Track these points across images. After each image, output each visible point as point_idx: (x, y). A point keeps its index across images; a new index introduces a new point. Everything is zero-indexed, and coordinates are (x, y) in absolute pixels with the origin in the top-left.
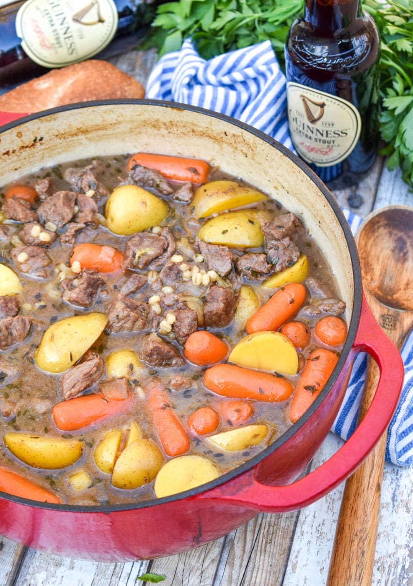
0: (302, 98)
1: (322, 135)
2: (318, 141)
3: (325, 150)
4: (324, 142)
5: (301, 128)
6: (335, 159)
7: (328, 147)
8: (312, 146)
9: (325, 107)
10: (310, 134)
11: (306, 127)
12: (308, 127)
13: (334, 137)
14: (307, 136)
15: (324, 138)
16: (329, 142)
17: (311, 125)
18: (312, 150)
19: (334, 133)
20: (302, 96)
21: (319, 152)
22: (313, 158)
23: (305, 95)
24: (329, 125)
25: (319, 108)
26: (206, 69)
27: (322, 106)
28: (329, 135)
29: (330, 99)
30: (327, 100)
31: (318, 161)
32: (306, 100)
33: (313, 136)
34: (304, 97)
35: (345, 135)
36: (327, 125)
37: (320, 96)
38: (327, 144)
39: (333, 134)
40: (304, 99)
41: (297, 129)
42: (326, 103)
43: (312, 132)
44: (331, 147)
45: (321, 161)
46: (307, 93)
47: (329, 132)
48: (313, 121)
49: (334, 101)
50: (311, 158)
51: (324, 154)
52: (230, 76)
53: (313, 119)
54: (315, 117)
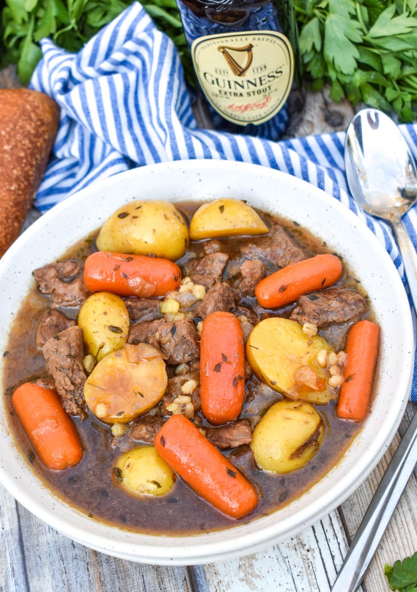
0: (222, 50)
1: (255, 85)
2: (252, 94)
3: (261, 102)
4: (259, 92)
5: (227, 89)
6: (274, 107)
7: (265, 96)
8: (245, 104)
9: (253, 49)
10: (239, 90)
11: (232, 84)
12: (236, 82)
13: (269, 81)
14: (235, 94)
15: (259, 87)
16: (265, 90)
17: (239, 79)
18: (246, 108)
19: (269, 76)
20: (219, 48)
21: (255, 108)
22: (249, 118)
23: (225, 44)
24: (261, 68)
25: (246, 53)
26: (79, 64)
27: (249, 49)
28: (263, 82)
29: (257, 37)
30: (254, 39)
31: (256, 119)
32: (227, 50)
33: (244, 91)
34: (223, 48)
35: (280, 74)
36: (259, 70)
37: (244, 38)
38: (262, 94)
39: (267, 79)
40: (224, 50)
41: (220, 91)
42: (253, 44)
43: (243, 87)
44: (267, 95)
45: (259, 117)
46: (227, 41)
47: (262, 79)
48: (241, 72)
49: (261, 37)
50: (247, 119)
51: (262, 107)
52: (109, 60)
53: (241, 70)
54: (244, 66)
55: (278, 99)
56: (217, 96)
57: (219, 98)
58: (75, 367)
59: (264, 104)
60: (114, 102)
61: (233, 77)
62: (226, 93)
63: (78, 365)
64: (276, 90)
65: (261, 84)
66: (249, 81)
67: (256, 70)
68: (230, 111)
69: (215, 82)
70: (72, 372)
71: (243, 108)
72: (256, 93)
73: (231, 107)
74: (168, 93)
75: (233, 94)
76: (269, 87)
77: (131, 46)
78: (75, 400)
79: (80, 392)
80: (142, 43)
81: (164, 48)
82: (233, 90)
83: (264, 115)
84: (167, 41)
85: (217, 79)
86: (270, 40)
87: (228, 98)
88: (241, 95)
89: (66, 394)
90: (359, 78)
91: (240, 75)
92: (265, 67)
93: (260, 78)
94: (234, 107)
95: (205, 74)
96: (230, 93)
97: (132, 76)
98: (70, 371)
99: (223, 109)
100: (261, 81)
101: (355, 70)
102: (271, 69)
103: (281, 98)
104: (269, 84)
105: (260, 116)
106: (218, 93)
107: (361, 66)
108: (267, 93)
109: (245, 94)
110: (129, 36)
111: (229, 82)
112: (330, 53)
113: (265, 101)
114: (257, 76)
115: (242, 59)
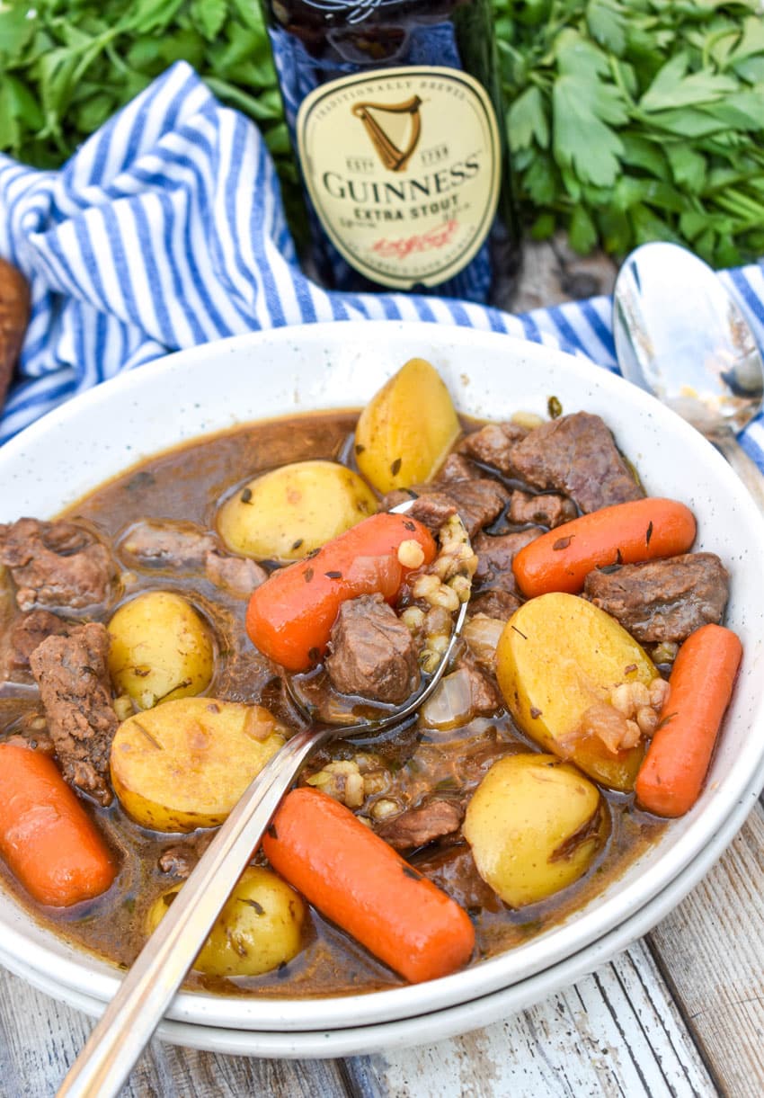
0: (360, 112)
1: (426, 191)
2: (420, 212)
3: (439, 231)
4: (435, 208)
5: (370, 205)
6: (465, 245)
7: (446, 217)
8: (407, 237)
9: (422, 109)
10: (396, 204)
11: (382, 190)
12: (389, 186)
13: (454, 184)
14: (388, 215)
15: (435, 198)
16: (445, 205)
17: (395, 178)
18: (410, 246)
19: (454, 174)
20: (358, 108)
21: (426, 245)
22: (416, 270)
24: (438, 154)
25: (407, 117)
27: (413, 107)
28: (443, 186)
29: (429, 80)
30: (423, 85)
31: (429, 271)
32: (371, 111)
33: (405, 206)
34: (363, 106)
36: (434, 156)
37: (403, 81)
38: (441, 213)
39: (451, 179)
40: (364, 112)
41: (357, 212)
42: (422, 97)
43: (401, 196)
44: (450, 218)
46: (371, 90)
47: (441, 177)
48: (398, 161)
49: (437, 81)
50: (411, 273)
51: (440, 245)
52: (131, 170)
53: (399, 157)
54: (403, 146)
55: (472, 228)
56: (350, 224)
57: (355, 228)
58: (96, 694)
59: (444, 236)
60: (146, 243)
61: (383, 175)
62: (368, 215)
63: (101, 693)
64: (467, 206)
65: (439, 190)
66: (414, 183)
67: (427, 157)
68: (376, 257)
69: (347, 192)
70: (91, 705)
71: (403, 247)
72: (428, 210)
73: (378, 246)
74: (254, 210)
75: (382, 216)
76: (454, 198)
77: (173, 142)
78: (92, 761)
79: (103, 747)
80: (194, 137)
81: (239, 138)
82: (382, 206)
83: (444, 262)
84: (245, 126)
85: (350, 184)
86: (453, 91)
87: (372, 226)
88: (399, 215)
89: (75, 748)
90: (627, 193)
91: (396, 169)
92: (446, 151)
93: (436, 177)
94: (386, 245)
95: (325, 177)
96: (378, 213)
97: (178, 199)
98: (87, 701)
99: (362, 254)
100: (438, 182)
101: (618, 177)
102: (457, 158)
103: (476, 225)
104: (453, 191)
105: (438, 263)
106: (352, 217)
107: (628, 170)
108: (449, 212)
109: (406, 214)
110: (169, 124)
111: (375, 187)
112: (566, 148)
113: (445, 229)
114: (431, 171)
115: (399, 130)
